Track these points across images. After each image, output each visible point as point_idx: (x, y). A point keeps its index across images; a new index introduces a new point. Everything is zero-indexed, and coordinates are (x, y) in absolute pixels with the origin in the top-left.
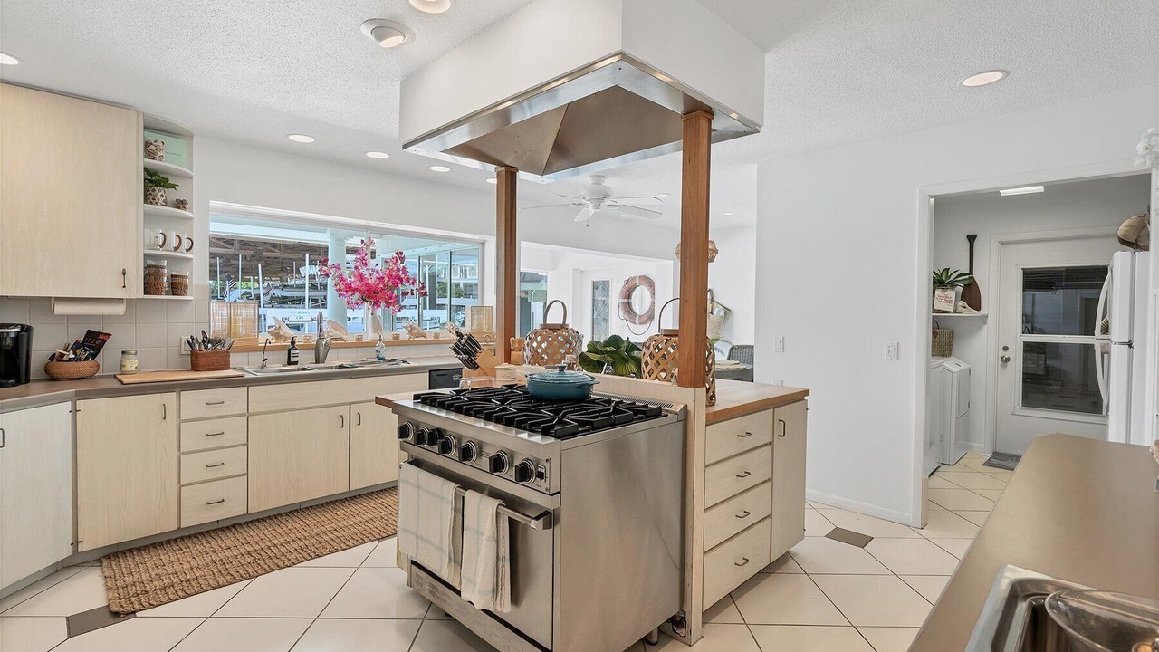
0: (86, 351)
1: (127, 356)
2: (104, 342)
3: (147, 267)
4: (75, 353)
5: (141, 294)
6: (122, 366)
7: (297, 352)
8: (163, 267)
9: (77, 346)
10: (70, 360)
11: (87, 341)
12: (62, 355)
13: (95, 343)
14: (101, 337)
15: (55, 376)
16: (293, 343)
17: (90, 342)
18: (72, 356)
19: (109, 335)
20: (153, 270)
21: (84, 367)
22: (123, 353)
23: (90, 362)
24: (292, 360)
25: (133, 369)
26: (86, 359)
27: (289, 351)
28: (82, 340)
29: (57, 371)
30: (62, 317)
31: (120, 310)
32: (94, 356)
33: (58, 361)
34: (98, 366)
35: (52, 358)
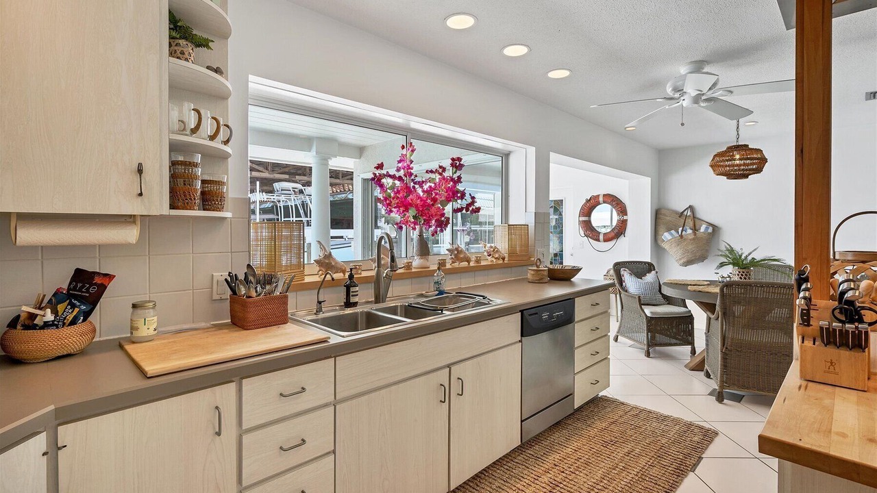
0: (73, 306)
1: (139, 311)
2: (103, 288)
3: (173, 164)
4: (55, 312)
5: (165, 209)
6: (133, 328)
7: (357, 289)
8: (196, 165)
9: (58, 297)
10: (47, 325)
11: (74, 289)
12: (32, 316)
13: (88, 289)
14: (97, 280)
15: (18, 356)
16: (351, 277)
17: (80, 290)
18: (49, 316)
19: (110, 277)
20: (180, 169)
21: (71, 337)
22: (134, 306)
23: (81, 327)
24: (353, 300)
25: (151, 332)
26: (73, 323)
27: (348, 288)
28: (65, 286)
29: (24, 347)
30: (32, 249)
31: (131, 234)
32: (87, 315)
33: (27, 327)
34: (94, 331)
35: (13, 324)
